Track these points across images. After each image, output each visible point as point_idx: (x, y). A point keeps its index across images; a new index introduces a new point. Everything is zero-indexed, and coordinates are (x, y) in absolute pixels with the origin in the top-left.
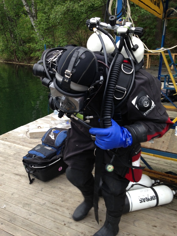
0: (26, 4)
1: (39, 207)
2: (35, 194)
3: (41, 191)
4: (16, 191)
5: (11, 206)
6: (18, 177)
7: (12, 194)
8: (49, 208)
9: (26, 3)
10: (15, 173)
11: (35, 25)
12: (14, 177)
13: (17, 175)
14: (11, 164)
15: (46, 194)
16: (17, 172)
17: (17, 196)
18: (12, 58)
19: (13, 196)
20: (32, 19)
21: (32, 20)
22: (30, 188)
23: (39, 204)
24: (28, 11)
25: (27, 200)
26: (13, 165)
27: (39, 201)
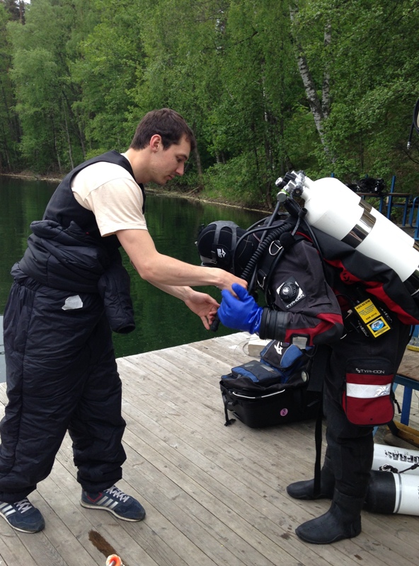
0: (309, 85)
1: (230, 462)
2: (230, 442)
3: (242, 440)
4: (200, 429)
5: (185, 448)
6: (208, 411)
7: (193, 433)
8: (245, 468)
9: (309, 82)
10: (205, 403)
11: (322, 129)
12: (203, 410)
13: (208, 407)
14: (203, 389)
15: (248, 446)
16: (209, 404)
17: (199, 437)
18: (260, 201)
19: (193, 435)
20: (317, 117)
21: (319, 118)
22: (224, 432)
23: (232, 458)
24: (312, 99)
25: (213, 446)
26: (206, 391)
27: (232, 453)
